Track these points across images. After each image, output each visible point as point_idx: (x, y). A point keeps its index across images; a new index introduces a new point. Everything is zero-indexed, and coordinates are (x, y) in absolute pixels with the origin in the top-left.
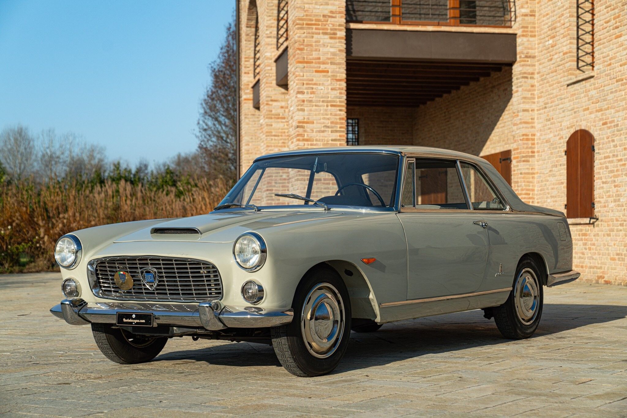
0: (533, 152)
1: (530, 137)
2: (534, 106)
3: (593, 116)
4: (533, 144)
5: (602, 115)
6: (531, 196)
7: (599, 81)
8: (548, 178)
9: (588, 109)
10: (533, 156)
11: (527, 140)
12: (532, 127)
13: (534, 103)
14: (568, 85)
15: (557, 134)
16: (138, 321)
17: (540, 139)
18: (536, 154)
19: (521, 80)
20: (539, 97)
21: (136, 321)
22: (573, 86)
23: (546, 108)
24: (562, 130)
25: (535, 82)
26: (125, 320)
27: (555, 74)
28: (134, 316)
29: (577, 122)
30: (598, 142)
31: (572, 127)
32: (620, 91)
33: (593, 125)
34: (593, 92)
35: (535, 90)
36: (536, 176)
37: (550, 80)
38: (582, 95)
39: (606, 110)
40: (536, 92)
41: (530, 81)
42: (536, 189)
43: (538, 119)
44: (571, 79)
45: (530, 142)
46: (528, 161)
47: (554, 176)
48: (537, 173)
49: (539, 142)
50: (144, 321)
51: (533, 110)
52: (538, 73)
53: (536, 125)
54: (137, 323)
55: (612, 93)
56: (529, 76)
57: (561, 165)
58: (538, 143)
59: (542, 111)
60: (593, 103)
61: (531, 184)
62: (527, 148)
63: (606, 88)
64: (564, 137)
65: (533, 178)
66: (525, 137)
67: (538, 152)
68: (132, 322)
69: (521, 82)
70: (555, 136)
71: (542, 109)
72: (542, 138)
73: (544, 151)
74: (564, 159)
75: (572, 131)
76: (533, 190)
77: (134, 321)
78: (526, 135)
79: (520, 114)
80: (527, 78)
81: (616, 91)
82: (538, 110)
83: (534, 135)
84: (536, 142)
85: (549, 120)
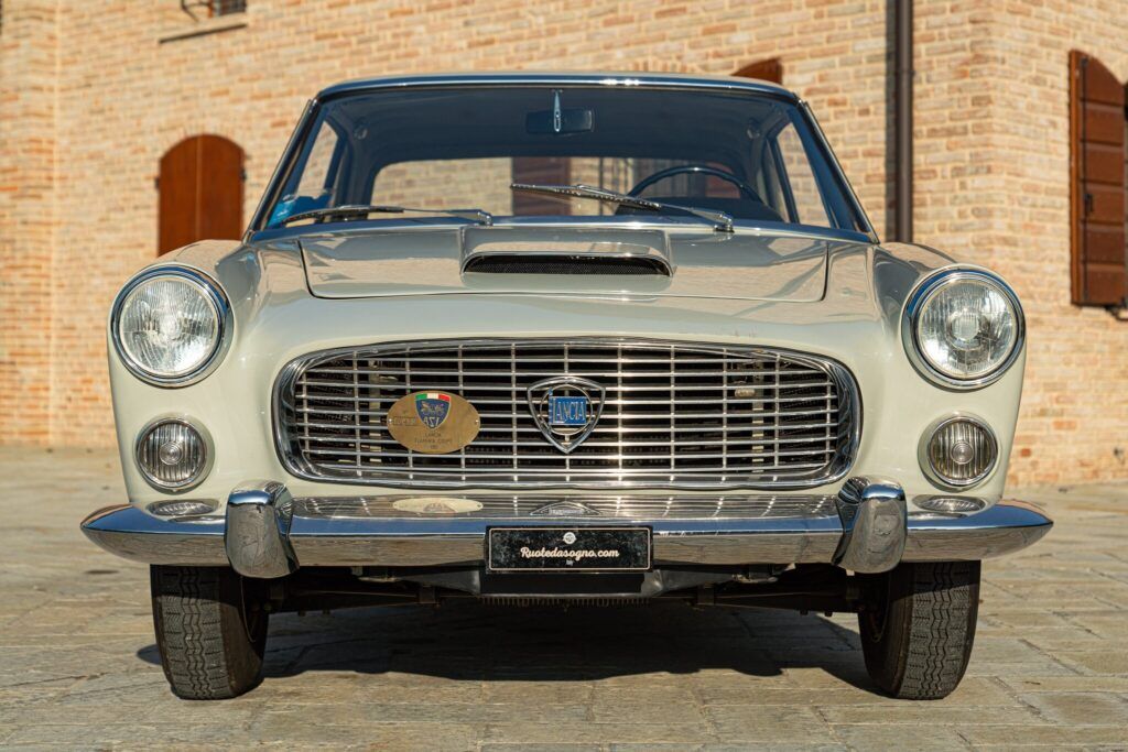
0: (50, 179)
1: (45, 146)
2: (55, 82)
3: (242, 107)
4: (51, 161)
5: (272, 105)
6: (43, 271)
7: (261, 36)
8: (96, 235)
9: (226, 92)
10: (49, 188)
11: (40, 151)
12: (50, 126)
13: (53, 74)
14: (163, 41)
15: (124, 141)
16: (591, 554)
17: (68, 151)
18: (56, 184)
19: (27, 22)
20: (65, 63)
21: (579, 555)
22: (178, 43)
23: (89, 85)
24: (141, 133)
25: (56, 30)
26: (526, 552)
27: (120, 15)
28: (570, 538)
29: (190, 118)
30: (255, 161)
31: (173, 128)
32: (328, 57)
33: (241, 127)
34: (244, 59)
35: (54, 47)
36: (54, 229)
37: (105, 27)
38: (209, 63)
39: (282, 95)
40: (57, 52)
41: (46, 26)
42: (54, 256)
43: (62, 108)
44: (177, 28)
45: (44, 157)
46: (39, 197)
47: (116, 229)
48: (59, 223)
49: (66, 157)
50: (615, 553)
51: (51, 90)
52: (65, 11)
53: (55, 121)
54: (585, 562)
55: (302, 61)
56: (45, 16)
57: (136, 208)
58: (62, 161)
59: (76, 93)
60: (242, 80)
61: (43, 247)
62: (39, 169)
63: (282, 52)
64: (149, 148)
65: (49, 233)
66: (34, 146)
67: (63, 178)
68: (564, 559)
69: (27, 27)
70: (119, 146)
71: (79, 87)
72: (74, 149)
73: (82, 176)
74: (151, 196)
75: (176, 137)
76: (48, 259)
77: (572, 554)
78: (38, 141)
79: (24, 95)
80: (40, 18)
81: (315, 59)
82: (62, 90)
83: (51, 142)
84: (56, 156)
85: (101, 111)
